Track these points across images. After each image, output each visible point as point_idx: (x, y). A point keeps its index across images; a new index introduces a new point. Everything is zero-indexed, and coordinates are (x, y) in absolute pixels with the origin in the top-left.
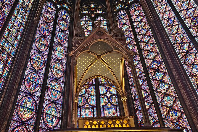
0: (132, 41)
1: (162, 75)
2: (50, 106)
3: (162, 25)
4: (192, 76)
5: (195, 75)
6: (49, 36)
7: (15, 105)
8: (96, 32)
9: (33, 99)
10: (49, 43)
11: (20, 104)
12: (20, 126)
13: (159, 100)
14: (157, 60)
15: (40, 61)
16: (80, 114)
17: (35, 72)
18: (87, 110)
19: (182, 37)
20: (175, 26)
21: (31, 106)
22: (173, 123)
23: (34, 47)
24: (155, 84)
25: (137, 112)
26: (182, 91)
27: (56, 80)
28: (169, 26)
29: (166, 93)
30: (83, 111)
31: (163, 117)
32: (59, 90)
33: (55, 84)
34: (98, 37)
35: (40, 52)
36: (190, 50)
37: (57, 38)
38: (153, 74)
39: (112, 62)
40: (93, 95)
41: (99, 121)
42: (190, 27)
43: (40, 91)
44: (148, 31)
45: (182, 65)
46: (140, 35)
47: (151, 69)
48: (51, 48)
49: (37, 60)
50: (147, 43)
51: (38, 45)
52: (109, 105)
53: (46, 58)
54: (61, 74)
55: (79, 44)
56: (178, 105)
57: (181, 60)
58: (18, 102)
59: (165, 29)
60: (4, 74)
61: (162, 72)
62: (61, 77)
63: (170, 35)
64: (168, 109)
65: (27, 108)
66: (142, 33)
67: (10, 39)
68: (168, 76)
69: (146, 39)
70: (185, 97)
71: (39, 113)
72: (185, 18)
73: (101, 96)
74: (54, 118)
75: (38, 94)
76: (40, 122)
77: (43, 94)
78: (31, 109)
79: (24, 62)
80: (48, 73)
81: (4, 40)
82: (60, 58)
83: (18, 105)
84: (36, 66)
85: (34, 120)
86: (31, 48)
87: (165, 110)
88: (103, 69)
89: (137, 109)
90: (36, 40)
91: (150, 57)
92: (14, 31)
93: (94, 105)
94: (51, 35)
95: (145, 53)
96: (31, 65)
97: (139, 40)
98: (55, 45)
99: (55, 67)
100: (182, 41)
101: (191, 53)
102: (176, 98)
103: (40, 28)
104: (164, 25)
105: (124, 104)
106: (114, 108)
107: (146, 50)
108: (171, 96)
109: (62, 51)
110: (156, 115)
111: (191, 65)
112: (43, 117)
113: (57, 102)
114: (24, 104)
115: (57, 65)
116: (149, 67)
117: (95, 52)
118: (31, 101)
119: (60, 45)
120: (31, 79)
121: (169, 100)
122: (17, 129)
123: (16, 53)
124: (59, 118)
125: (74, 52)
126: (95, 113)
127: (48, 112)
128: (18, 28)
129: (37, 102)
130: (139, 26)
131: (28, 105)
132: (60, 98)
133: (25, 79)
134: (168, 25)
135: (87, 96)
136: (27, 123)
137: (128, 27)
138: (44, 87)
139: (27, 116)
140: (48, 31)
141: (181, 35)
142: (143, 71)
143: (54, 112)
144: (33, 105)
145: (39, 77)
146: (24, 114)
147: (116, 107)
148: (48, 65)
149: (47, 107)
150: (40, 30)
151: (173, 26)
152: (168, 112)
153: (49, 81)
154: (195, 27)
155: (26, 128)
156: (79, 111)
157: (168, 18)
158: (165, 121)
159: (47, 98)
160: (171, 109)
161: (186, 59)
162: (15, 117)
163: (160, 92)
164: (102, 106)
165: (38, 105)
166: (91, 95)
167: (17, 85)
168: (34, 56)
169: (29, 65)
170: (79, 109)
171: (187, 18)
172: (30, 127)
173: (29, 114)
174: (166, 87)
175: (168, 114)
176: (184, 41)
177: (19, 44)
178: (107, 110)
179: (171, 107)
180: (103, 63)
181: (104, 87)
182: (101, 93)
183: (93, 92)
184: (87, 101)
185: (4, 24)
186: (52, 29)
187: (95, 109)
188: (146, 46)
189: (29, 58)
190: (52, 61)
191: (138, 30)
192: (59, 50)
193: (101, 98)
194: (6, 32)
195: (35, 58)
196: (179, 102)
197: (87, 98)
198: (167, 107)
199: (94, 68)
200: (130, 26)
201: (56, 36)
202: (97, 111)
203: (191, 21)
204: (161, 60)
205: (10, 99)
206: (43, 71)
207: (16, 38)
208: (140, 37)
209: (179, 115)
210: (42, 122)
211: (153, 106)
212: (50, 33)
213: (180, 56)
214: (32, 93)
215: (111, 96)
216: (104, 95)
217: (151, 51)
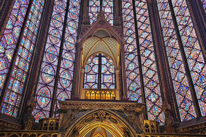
0: (131, 19)
1: (150, 53)
2: (65, 73)
3: (158, 7)
4: (170, 57)
5: (172, 57)
6: (63, 12)
7: (40, 72)
8: (99, 21)
9: (52, 67)
10: (63, 19)
11: (43, 71)
12: (44, 87)
13: (144, 72)
14: (148, 39)
15: (56, 36)
16: (86, 78)
17: (53, 45)
18: (91, 75)
19: (169, 23)
20: (166, 11)
21: (51, 73)
22: (150, 90)
23: (51, 24)
24: (143, 59)
25: (127, 79)
26: (160, 68)
27: (69, 51)
28: (163, 10)
29: (150, 67)
30: (88, 76)
31: (145, 85)
32: (71, 60)
33: (68, 55)
34: (100, 26)
35: (56, 28)
36: (173, 36)
37: (70, 14)
38: (143, 51)
39: (111, 43)
40: (97, 65)
41: (95, 91)
42: (177, 15)
43: (57, 61)
44: (146, 11)
45: (165, 47)
46: (138, 14)
47: (142, 47)
48: (65, 24)
49: (54, 35)
50: (143, 23)
51: (55, 22)
52: (108, 73)
53: (61, 34)
54: (73, 46)
55: (85, 32)
56: (156, 78)
57: (165, 43)
58: (42, 70)
59: (159, 12)
60: (31, 50)
61: (150, 50)
62: (73, 49)
63: (162, 18)
64: (149, 79)
65: (48, 74)
66: (141, 12)
67: (33, 20)
68: (154, 54)
69: (143, 19)
70: (161, 73)
71: (57, 77)
72: (175, 6)
73: (102, 66)
74: (68, 81)
75: (56, 64)
76: (58, 84)
77: (59, 63)
78: (51, 75)
79: (45, 40)
80: (63, 46)
81: (29, 21)
82: (72, 33)
83: (42, 72)
84: (53, 41)
85: (54, 82)
86: (49, 25)
87: (146, 80)
88: (104, 48)
89: (127, 77)
90: (53, 18)
91: (144, 36)
92: (36, 12)
93: (97, 72)
94: (65, 12)
95: (140, 32)
96: (50, 40)
97: (137, 19)
98: (68, 20)
99: (68, 41)
100: (169, 26)
101: (173, 39)
102: (156, 72)
103: (56, 6)
104: (159, 8)
105: (117, 75)
106: (112, 76)
107: (141, 29)
108: (152, 70)
109: (74, 26)
110: (140, 83)
111: (171, 48)
112: (60, 80)
113: (70, 69)
114: (46, 71)
115: (70, 39)
116: (141, 45)
117: (98, 36)
118: (51, 69)
119: (73, 20)
120: (50, 52)
121: (151, 73)
122: (42, 89)
123: (38, 31)
124: (71, 81)
125: (81, 40)
126: (97, 78)
127: (63, 77)
128: (39, 8)
129: (55, 70)
130: (139, 6)
131: (49, 72)
132: (72, 66)
133: (46, 51)
134: (161, 8)
135: (92, 65)
136: (49, 84)
137: (130, 5)
138: (60, 58)
139: (49, 80)
140: (63, 8)
141: (169, 20)
142: (136, 47)
143: (67, 77)
144: (53, 72)
145: (57, 50)
146: (47, 78)
147: (113, 75)
148: (63, 40)
149: (62, 73)
150: (56, 7)
151: (165, 11)
152: (149, 82)
153: (63, 53)
154: (181, 16)
155: (48, 88)
156: (85, 76)
157: (163, 3)
158: (145, 88)
159: (63, 67)
160: (151, 80)
161: (169, 42)
162: (40, 81)
163: (146, 66)
164: (103, 73)
165: (56, 72)
166: (95, 65)
167: (41, 58)
168: (52, 31)
169: (48, 40)
170: (86, 74)
171: (177, 7)
172: (51, 88)
173: (50, 79)
174: (150, 63)
175: (148, 83)
176: (170, 27)
177: (40, 23)
178: (106, 76)
179: (151, 78)
180: (104, 43)
181: (105, 59)
182: (102, 63)
183: (97, 63)
184: (92, 69)
185: (28, 7)
186: (66, 5)
187: (97, 75)
188: (142, 26)
189: (48, 34)
190: (66, 36)
191: (137, 9)
192: (71, 26)
193: (102, 67)
194: (30, 14)
195: (53, 34)
196: (157, 75)
197: (92, 66)
198: (149, 78)
199: (97, 47)
200: (132, 4)
201: (69, 13)
202: (98, 77)
203: (179, 10)
204: (151, 40)
205: (36, 69)
206: (59, 45)
207: (38, 18)
208: (138, 16)
209: (155, 85)
210: (59, 84)
211: (139, 76)
212: (64, 10)
213: (165, 39)
214: (52, 63)
215: (109, 66)
216: (105, 65)
217: (145, 31)
